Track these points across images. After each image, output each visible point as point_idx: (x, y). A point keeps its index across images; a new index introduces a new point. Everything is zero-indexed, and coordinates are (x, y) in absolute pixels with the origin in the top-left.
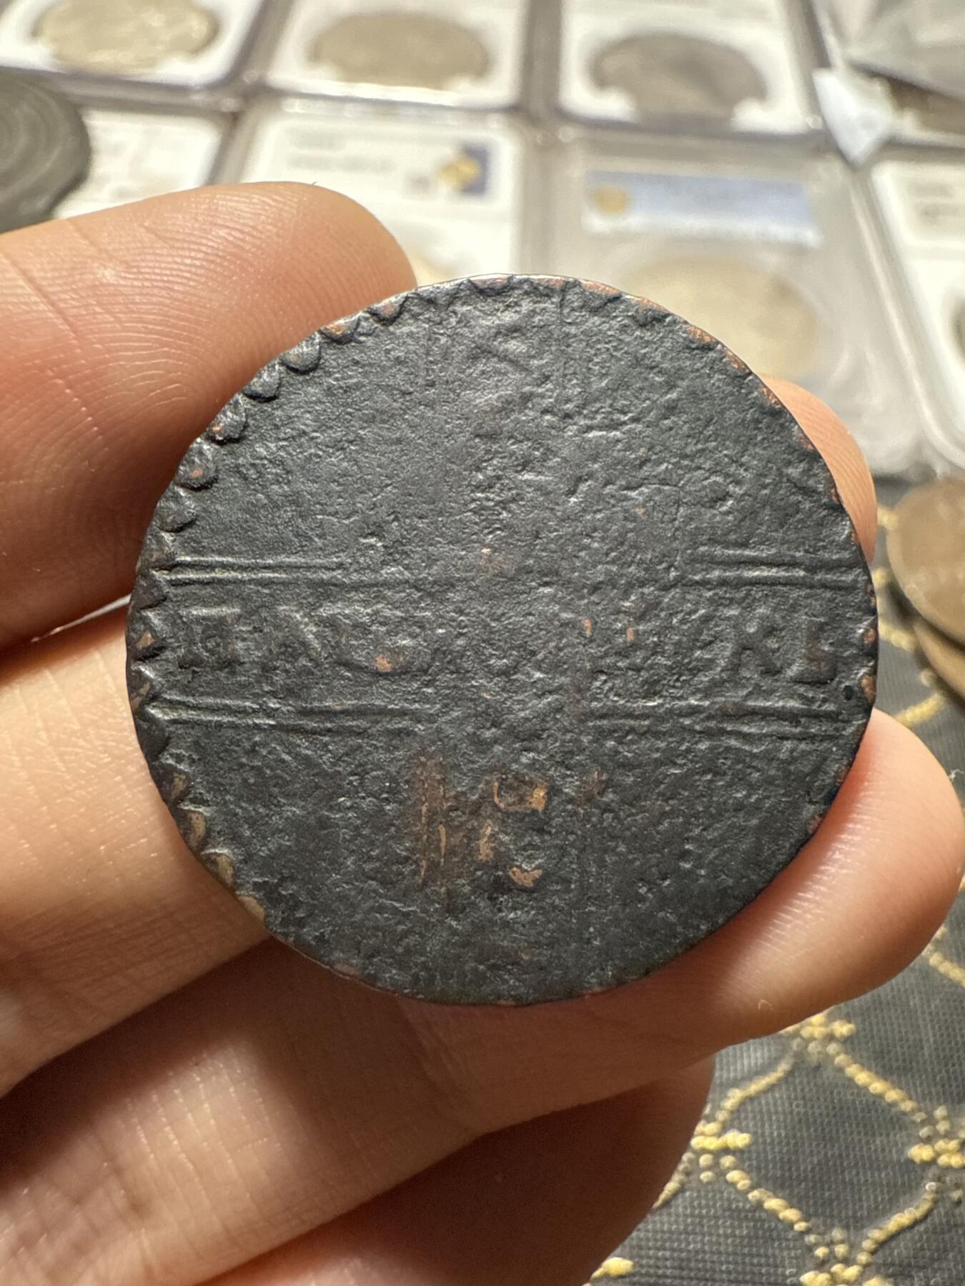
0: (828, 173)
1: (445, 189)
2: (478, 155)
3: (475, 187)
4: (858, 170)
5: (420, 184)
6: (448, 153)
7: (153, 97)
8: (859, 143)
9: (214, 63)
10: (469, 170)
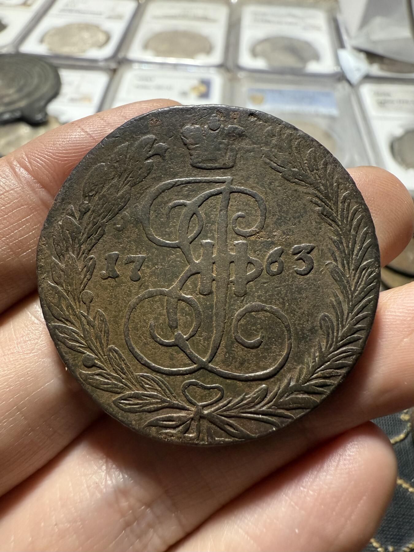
0: (342, 89)
1: (193, 96)
2: (206, 83)
3: (205, 95)
4: (354, 87)
5: (185, 94)
6: (195, 82)
7: (85, 64)
8: (355, 76)
9: (108, 51)
10: (203, 89)
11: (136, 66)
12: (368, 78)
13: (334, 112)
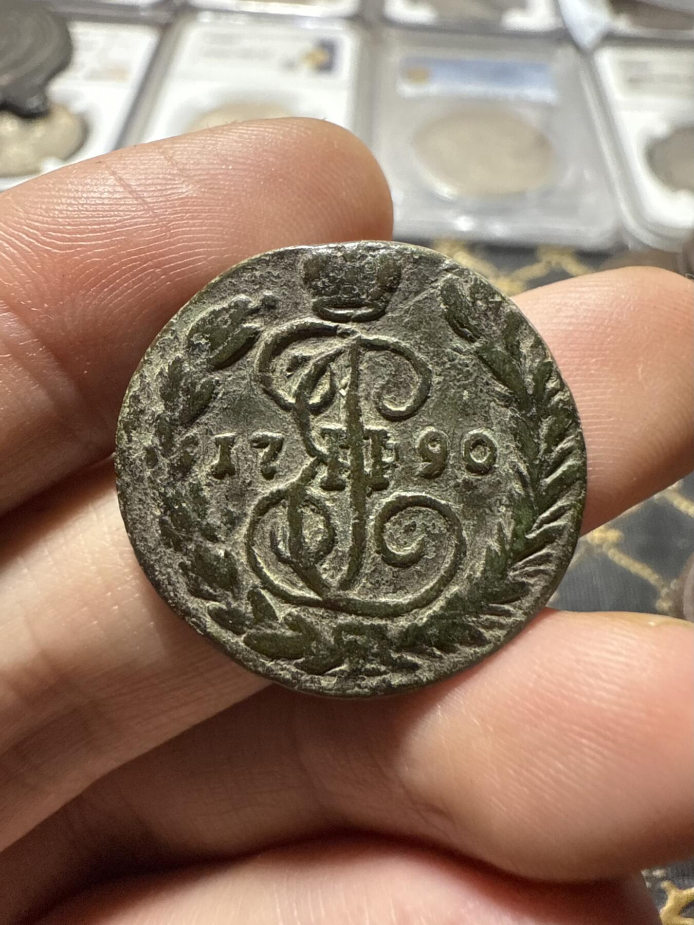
0: (564, 57)
1: (305, 69)
2: (328, 48)
3: (326, 67)
4: (585, 54)
5: (290, 66)
6: (308, 46)
7: (114, 13)
8: (587, 35)
10: (322, 57)
11: (206, 18)
12: (610, 38)
13: (550, 96)
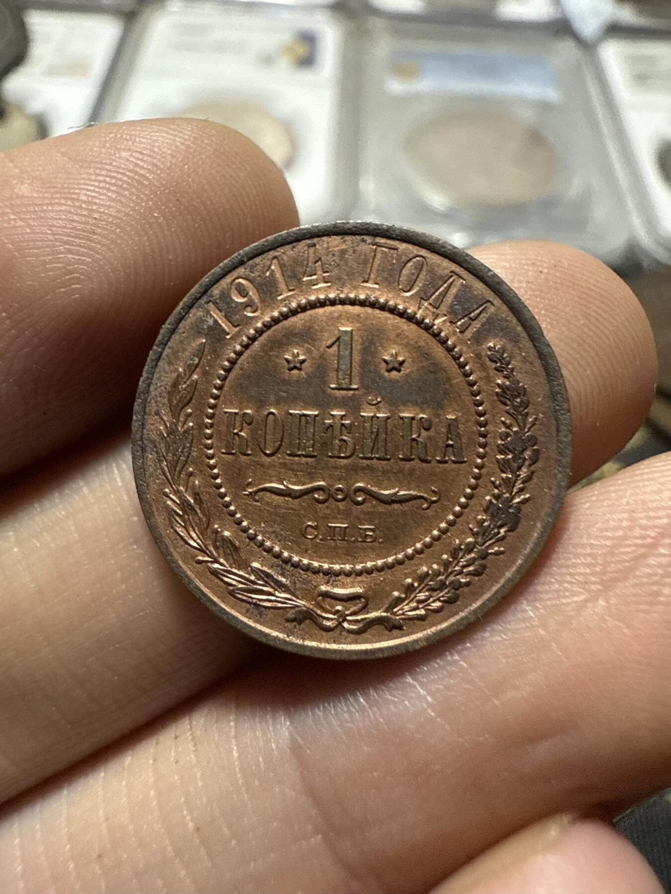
0: (566, 49)
1: (284, 64)
2: (309, 40)
3: (307, 61)
4: (588, 47)
5: (267, 60)
6: (286, 37)
8: (589, 27)
10: (301, 50)
12: (615, 30)
13: (552, 94)
